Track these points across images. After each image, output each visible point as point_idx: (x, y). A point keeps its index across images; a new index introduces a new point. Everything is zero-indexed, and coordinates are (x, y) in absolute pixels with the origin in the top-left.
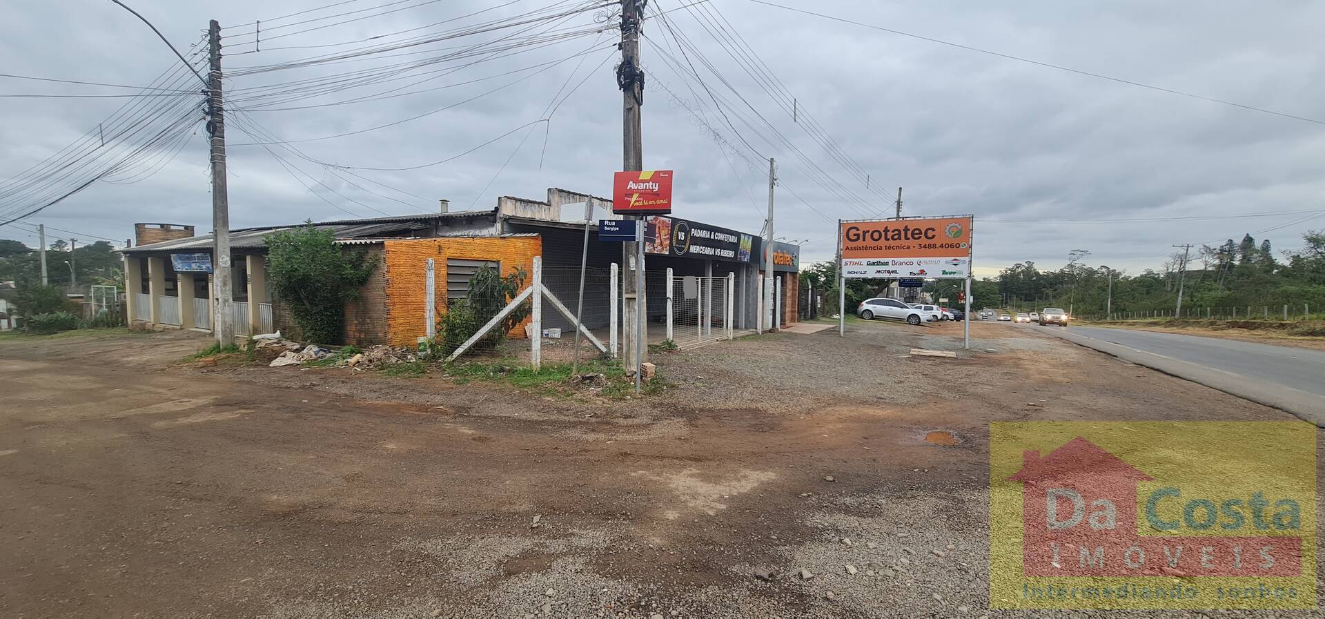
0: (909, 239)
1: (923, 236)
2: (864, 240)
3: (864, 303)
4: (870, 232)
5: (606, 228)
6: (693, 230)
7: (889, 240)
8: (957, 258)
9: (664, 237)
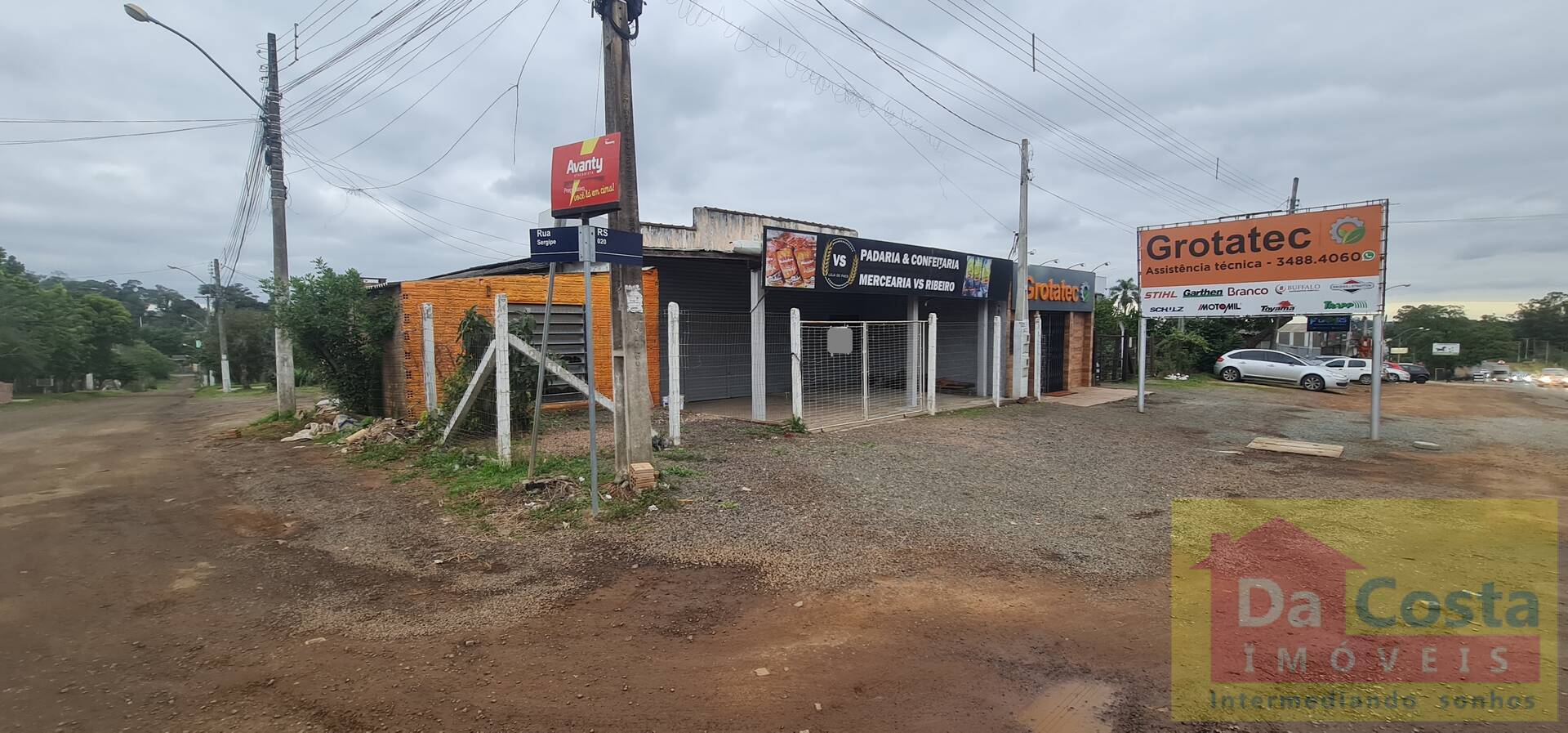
0: (1259, 250)
1: (1286, 242)
2: (1178, 256)
3: (1225, 357)
4: (1188, 243)
5: (540, 243)
6: (863, 251)
7: (1222, 253)
8: (1354, 279)
9: (803, 263)
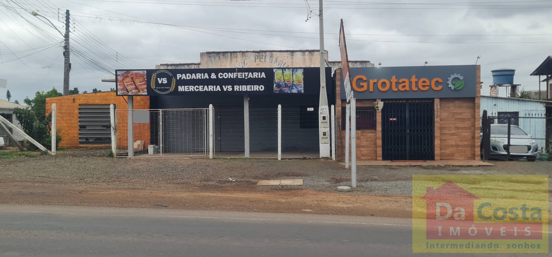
6: (178, 75)
9: (139, 84)
